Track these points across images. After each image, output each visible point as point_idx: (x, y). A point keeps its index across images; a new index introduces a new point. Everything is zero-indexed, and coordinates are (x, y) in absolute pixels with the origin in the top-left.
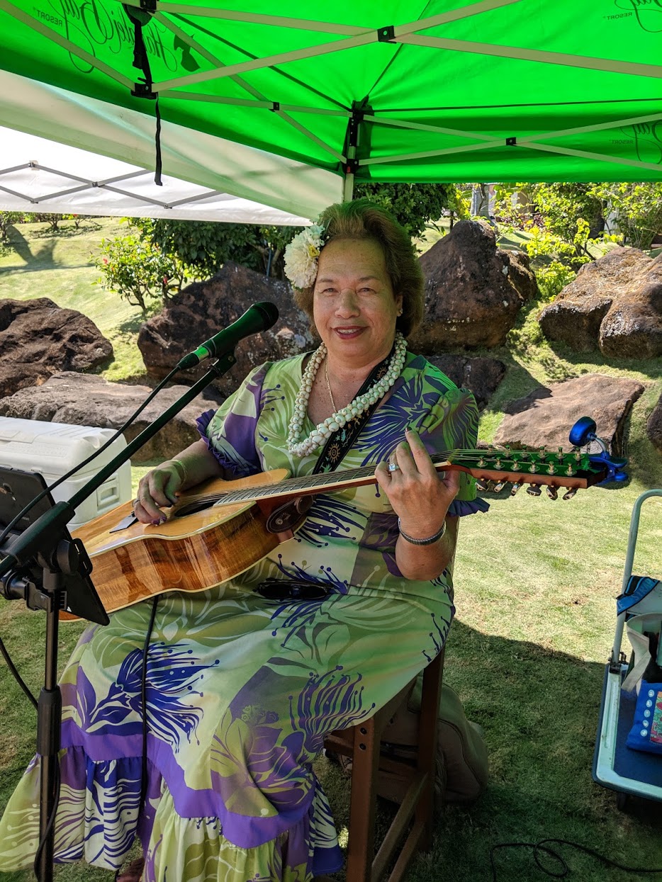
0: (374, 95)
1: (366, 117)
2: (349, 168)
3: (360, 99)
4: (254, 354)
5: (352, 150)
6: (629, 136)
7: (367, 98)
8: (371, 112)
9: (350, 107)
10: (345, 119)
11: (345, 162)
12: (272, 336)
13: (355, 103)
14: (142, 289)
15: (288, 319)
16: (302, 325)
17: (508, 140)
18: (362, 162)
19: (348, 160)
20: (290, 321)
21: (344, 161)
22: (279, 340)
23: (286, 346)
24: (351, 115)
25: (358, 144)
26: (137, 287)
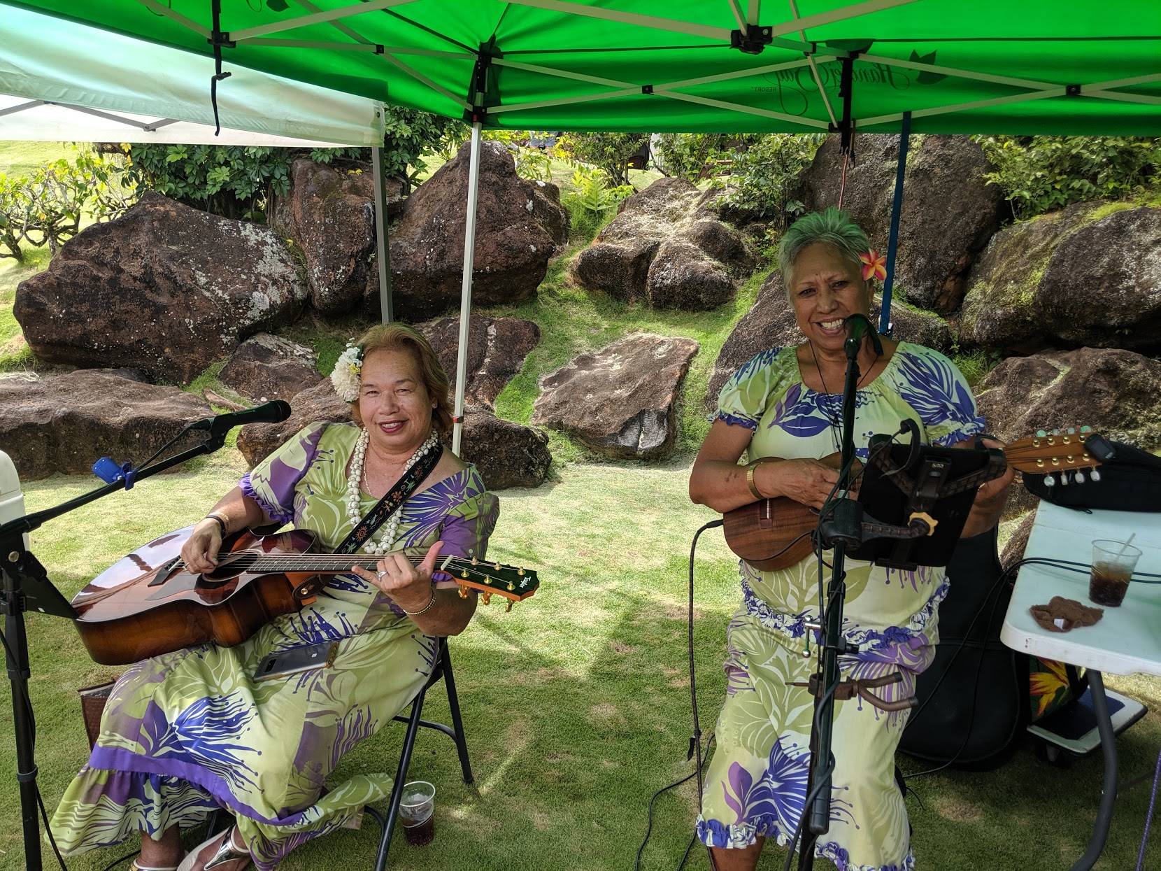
0: (500, 34)
1: (495, 61)
2: (475, 117)
3: (486, 39)
4: (195, 321)
5: (479, 96)
6: (772, 83)
7: (493, 37)
8: (500, 55)
9: (478, 50)
10: (471, 62)
11: (471, 110)
12: (220, 294)
13: (482, 44)
14: (16, 233)
15: (242, 272)
16: (263, 278)
17: (644, 88)
18: (490, 110)
19: (475, 108)
20: (245, 274)
21: (470, 108)
22: (230, 300)
23: (241, 308)
24: (476, 57)
25: (486, 90)
26: (8, 231)
